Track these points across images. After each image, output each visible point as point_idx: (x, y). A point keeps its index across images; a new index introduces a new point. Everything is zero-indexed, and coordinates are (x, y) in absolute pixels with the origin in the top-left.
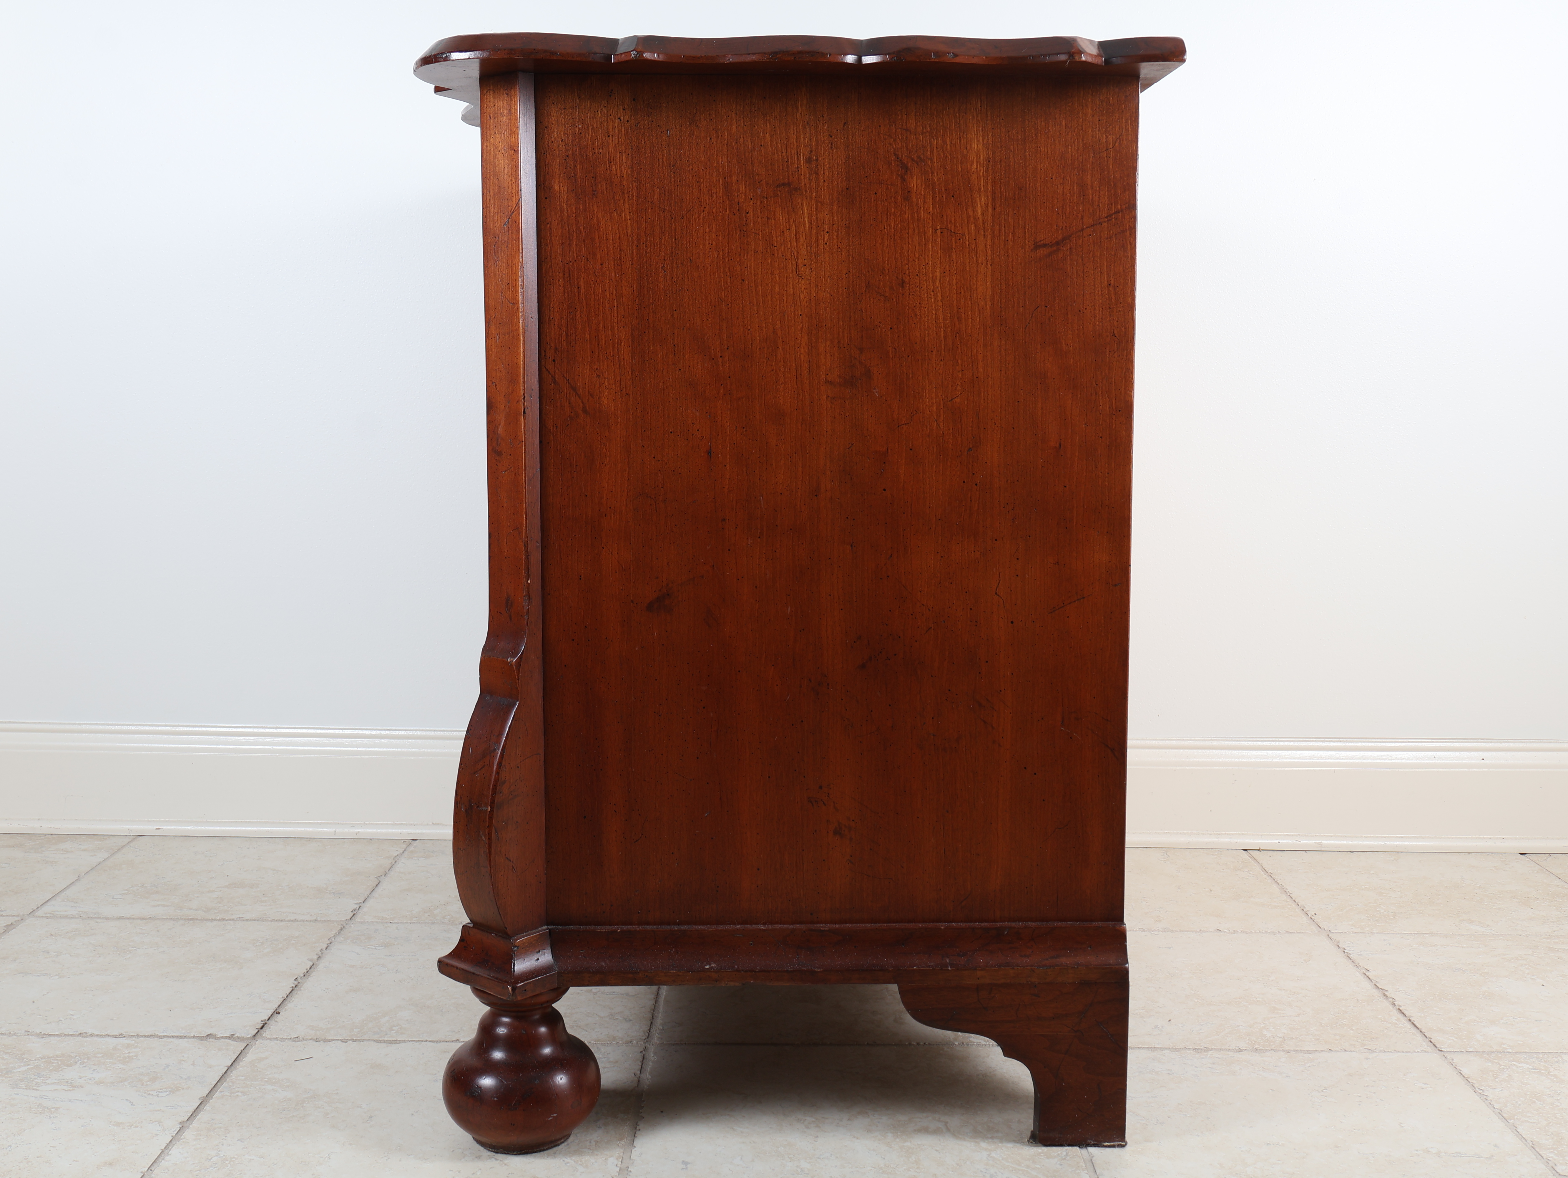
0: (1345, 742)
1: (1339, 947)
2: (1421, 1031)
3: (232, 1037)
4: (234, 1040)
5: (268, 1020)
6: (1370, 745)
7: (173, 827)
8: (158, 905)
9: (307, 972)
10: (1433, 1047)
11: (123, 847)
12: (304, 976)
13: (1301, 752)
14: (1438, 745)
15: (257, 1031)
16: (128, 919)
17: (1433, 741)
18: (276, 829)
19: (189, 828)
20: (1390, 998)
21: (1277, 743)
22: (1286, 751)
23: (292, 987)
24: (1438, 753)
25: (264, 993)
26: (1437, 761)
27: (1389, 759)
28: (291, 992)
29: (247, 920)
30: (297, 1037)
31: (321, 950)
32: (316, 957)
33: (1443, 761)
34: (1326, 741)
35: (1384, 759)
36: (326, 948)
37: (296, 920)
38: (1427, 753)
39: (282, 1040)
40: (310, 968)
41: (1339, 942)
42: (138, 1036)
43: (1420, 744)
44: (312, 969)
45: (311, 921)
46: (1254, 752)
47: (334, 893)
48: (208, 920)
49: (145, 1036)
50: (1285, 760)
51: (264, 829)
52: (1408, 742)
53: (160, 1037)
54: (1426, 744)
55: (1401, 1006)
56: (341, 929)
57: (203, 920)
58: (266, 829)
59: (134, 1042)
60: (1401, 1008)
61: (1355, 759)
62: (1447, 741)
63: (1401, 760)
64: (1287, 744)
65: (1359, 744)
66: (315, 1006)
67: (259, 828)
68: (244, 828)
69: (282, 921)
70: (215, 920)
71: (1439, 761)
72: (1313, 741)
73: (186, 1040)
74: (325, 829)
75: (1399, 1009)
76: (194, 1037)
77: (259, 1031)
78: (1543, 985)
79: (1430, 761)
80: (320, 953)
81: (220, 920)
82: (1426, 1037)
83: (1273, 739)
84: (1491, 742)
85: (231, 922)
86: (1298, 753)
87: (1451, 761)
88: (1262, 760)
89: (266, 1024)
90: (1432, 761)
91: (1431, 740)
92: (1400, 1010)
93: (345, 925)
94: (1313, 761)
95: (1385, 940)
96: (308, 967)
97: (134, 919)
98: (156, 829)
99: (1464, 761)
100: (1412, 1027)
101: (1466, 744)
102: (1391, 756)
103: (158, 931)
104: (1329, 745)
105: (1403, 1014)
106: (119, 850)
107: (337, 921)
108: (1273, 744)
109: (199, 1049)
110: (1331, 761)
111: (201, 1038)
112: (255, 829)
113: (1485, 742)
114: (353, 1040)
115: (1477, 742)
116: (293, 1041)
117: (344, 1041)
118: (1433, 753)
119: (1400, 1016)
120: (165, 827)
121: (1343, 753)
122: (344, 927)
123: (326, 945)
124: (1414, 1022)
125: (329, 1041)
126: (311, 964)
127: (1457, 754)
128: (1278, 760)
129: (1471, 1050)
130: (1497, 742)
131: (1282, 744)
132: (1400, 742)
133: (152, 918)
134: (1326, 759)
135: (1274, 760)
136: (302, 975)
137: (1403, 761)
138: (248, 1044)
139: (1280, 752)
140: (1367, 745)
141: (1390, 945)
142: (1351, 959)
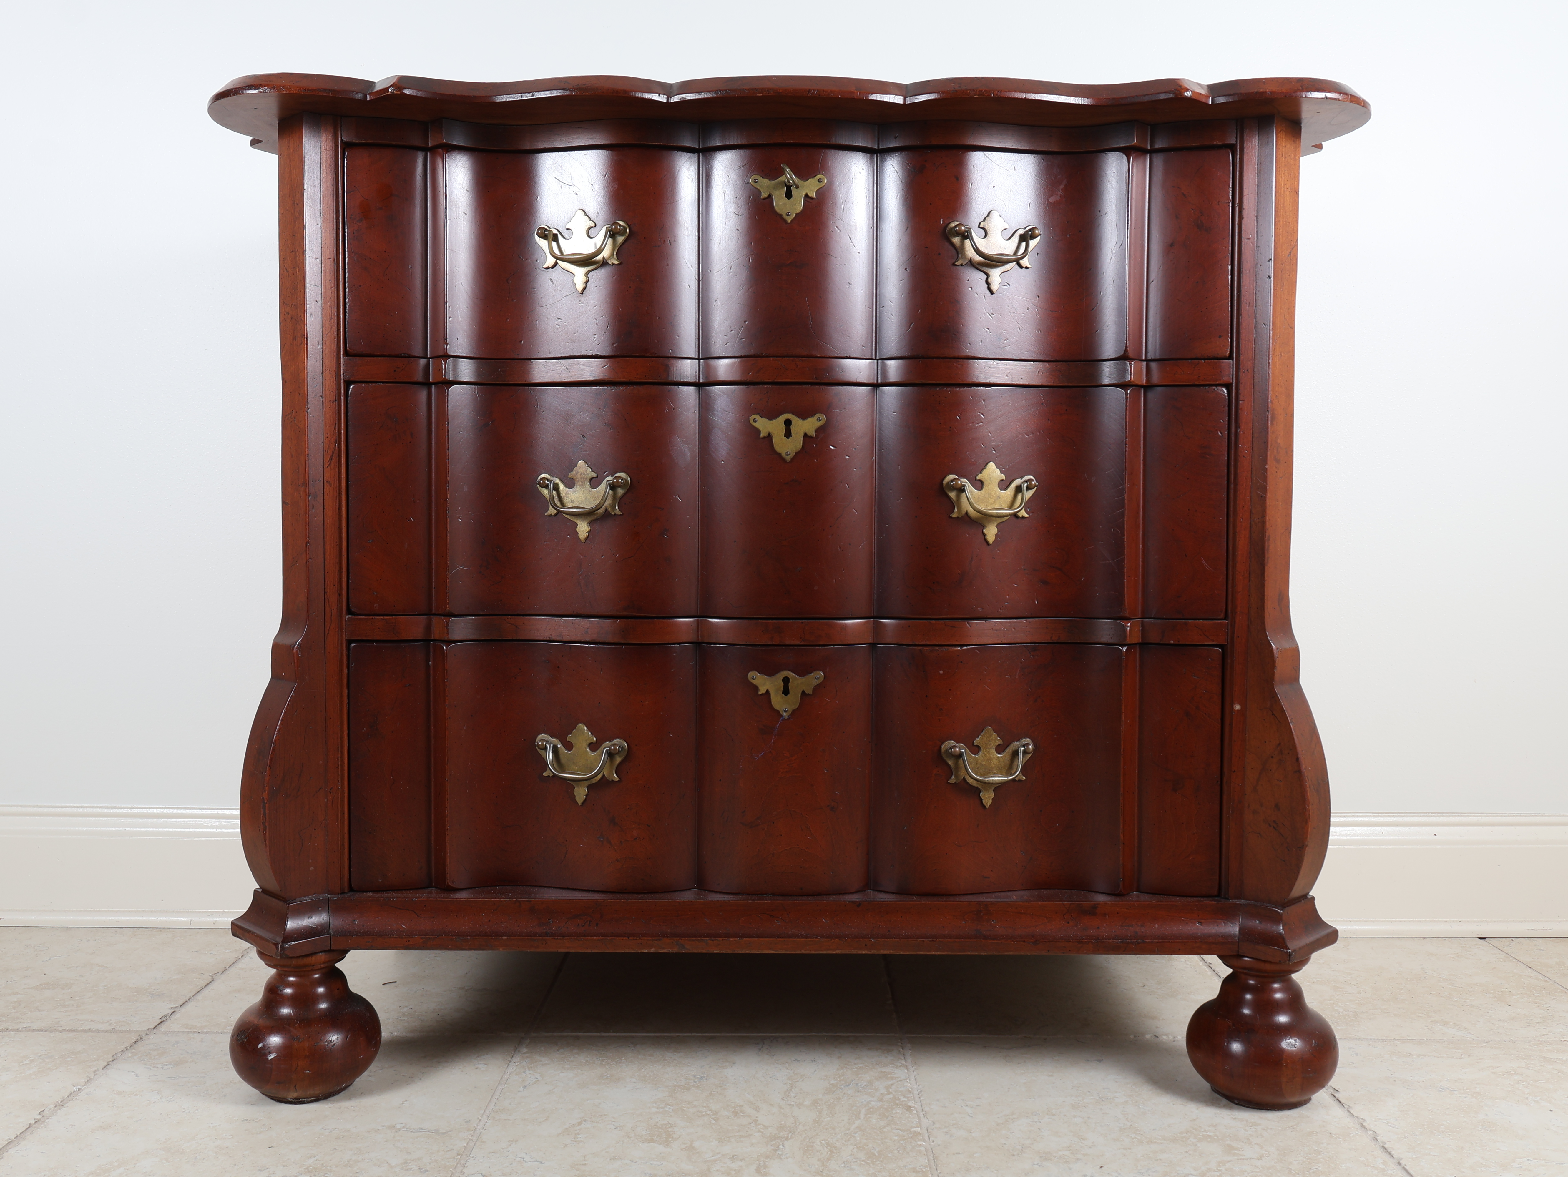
7: (15, 917)
14: (1386, 819)
17: (1380, 815)
19: (33, 917)
24: (1386, 828)
26: (1385, 837)
33: (1392, 838)
38: (1375, 828)
43: (1367, 819)
52: (1353, 816)
54: (1372, 819)
62: (1394, 815)
71: (1388, 837)
75: (1383, 1146)
78: (1551, 1111)
84: (1443, 816)
87: (1400, 838)
90: (1380, 837)
92: (1386, 1149)
95: (1350, 1048)
99: (1415, 837)
101: (1416, 818)
105: (1390, 1154)
113: (1436, 816)
115: (1427, 816)
118: (1380, 828)
119: (1386, 1157)
127: (1407, 829)
130: (1449, 816)
132: (1344, 817)
137: (1349, 837)
141: (1357, 1055)
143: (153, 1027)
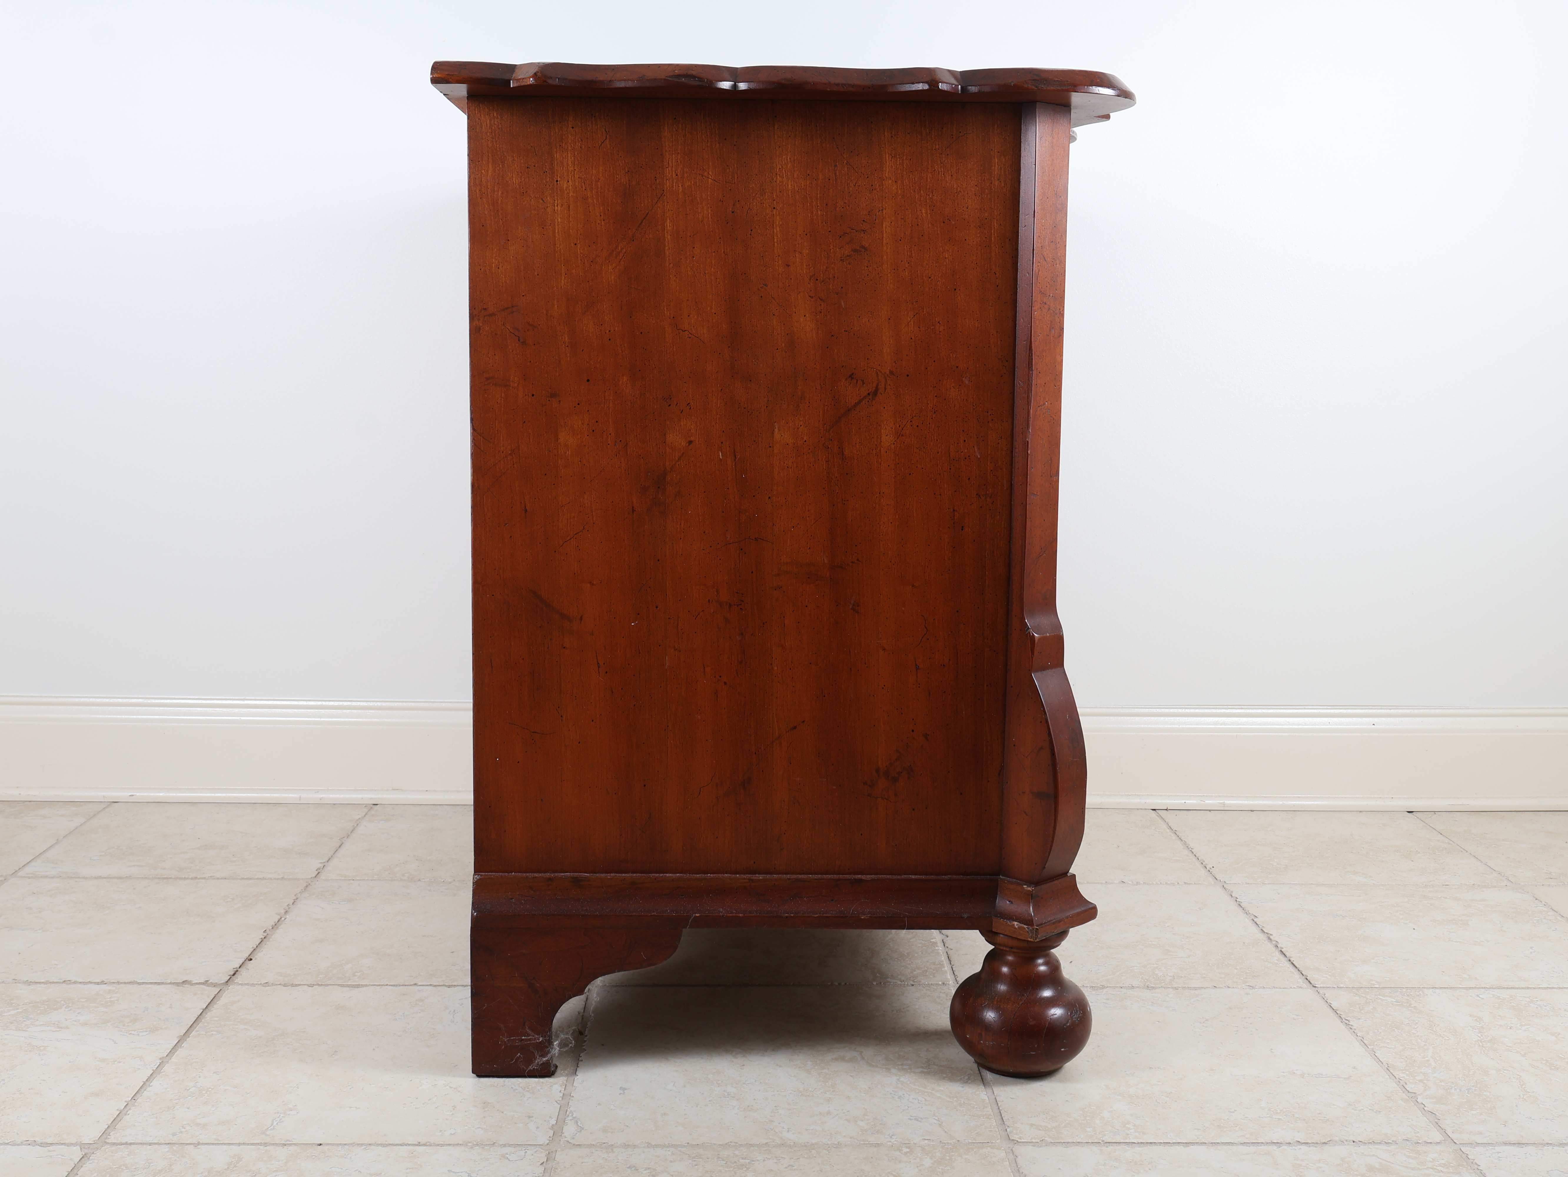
0: (1246, 709)
1: (1232, 896)
2: (1299, 970)
3: (206, 983)
4: (208, 986)
5: (240, 967)
6: (1269, 712)
7: (146, 794)
8: (134, 866)
9: (275, 925)
10: (1308, 984)
11: (99, 812)
12: (273, 928)
13: (1206, 718)
14: (1332, 711)
15: (229, 977)
16: (105, 878)
17: (1328, 707)
18: (244, 795)
19: (161, 794)
20: (1274, 941)
21: (1184, 710)
22: (1192, 718)
23: (262, 938)
24: (1332, 719)
25: (236, 944)
26: (1331, 726)
27: (1287, 725)
28: (260, 943)
29: (218, 879)
30: (267, 983)
31: (288, 905)
32: (283, 912)
33: (1337, 726)
34: (1229, 708)
35: (1283, 725)
36: (293, 904)
37: (264, 879)
38: (1322, 719)
39: (253, 985)
40: (278, 922)
41: (1232, 892)
42: (118, 983)
43: (1315, 711)
44: (280, 922)
45: (278, 879)
46: (1162, 718)
47: (299, 853)
48: (182, 879)
49: (125, 983)
50: (1191, 726)
51: (232, 795)
52: (1305, 709)
53: (139, 984)
54: (1321, 711)
55: (1283, 948)
56: (307, 886)
57: (176, 878)
58: (235, 795)
59: (114, 988)
60: (1282, 950)
61: (1255, 725)
62: (1340, 707)
63: (1298, 725)
64: (1192, 711)
65: (1259, 711)
66: (283, 956)
67: (228, 795)
68: (213, 795)
69: (251, 879)
70: (188, 878)
71: (1333, 727)
72: (1217, 708)
73: (163, 986)
74: (290, 795)
76: (170, 983)
77: (231, 978)
79: (1325, 727)
80: (287, 908)
81: (192, 879)
82: (1303, 975)
83: (1180, 707)
84: (1381, 709)
85: (203, 880)
86: (1203, 719)
87: (1344, 727)
88: (1169, 726)
89: (237, 971)
91: (1326, 707)
93: (310, 882)
94: (1217, 726)
95: (1274, 890)
96: (277, 920)
97: (111, 878)
98: (130, 796)
99: (1356, 727)
100: (1292, 966)
101: (1359, 710)
102: (1288, 722)
103: (134, 889)
104: (1231, 711)
106: (95, 815)
107: (302, 879)
108: (1180, 711)
109: (175, 993)
110: (1233, 727)
111: (177, 984)
112: (224, 795)
113: (1375, 709)
114: (318, 985)
115: (1368, 709)
116: (263, 986)
117: (311, 986)
118: (1327, 719)
120: (138, 794)
121: (1245, 719)
122: (309, 884)
123: (293, 901)
124: (1294, 962)
125: (296, 985)
126: (279, 917)
127: (1350, 719)
128: (1185, 726)
129: (1342, 986)
130: (1387, 709)
131: (1188, 711)
132: (1298, 709)
133: (129, 878)
134: (1229, 725)
135: (1180, 726)
136: (271, 928)
137: (1300, 727)
138: (221, 990)
139: (1186, 718)
140: (1267, 712)
141: (1279, 895)
142: (1242, 907)
143: (314, 876)
